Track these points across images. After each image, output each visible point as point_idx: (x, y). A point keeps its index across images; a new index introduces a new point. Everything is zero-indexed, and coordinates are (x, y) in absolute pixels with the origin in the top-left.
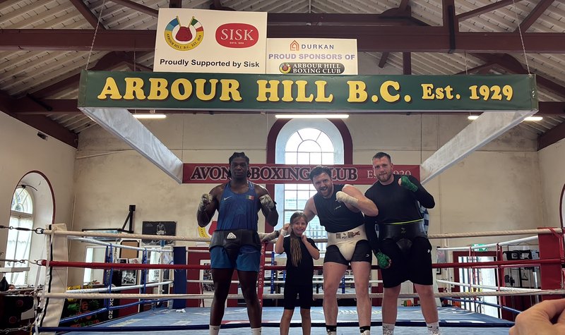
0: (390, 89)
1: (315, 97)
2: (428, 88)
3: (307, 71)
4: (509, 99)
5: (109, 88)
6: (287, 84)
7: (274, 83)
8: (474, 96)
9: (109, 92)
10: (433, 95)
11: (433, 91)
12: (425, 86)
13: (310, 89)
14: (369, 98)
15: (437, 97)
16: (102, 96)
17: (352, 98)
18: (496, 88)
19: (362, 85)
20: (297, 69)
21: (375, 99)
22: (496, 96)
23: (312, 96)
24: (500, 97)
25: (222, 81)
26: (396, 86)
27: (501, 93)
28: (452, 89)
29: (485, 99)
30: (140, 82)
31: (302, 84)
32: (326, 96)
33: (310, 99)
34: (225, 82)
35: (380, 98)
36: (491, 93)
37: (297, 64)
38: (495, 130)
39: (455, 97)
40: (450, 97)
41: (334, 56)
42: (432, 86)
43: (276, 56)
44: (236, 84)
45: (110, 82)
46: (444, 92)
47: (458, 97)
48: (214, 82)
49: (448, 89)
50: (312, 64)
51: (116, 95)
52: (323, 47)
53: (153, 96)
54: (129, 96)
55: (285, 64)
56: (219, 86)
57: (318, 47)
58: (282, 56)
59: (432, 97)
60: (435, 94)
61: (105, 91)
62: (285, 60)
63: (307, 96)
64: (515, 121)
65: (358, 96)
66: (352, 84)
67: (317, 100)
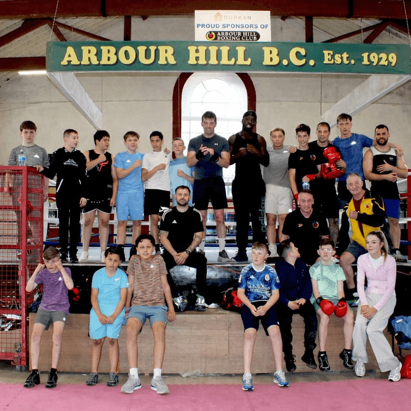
0: (298, 54)
1: (236, 60)
2: (329, 54)
3: (229, 39)
4: (393, 64)
5: (69, 56)
6: (213, 50)
7: (202, 49)
8: (366, 62)
9: (69, 59)
10: (333, 60)
11: (333, 57)
12: (326, 52)
13: (232, 54)
14: (280, 62)
15: (336, 62)
16: (64, 62)
17: (267, 62)
18: (383, 56)
19: (275, 51)
20: (221, 36)
21: (285, 62)
22: (383, 62)
23: (233, 60)
24: (386, 63)
25: (159, 47)
26: (303, 52)
27: (387, 59)
28: (347, 56)
29: (375, 64)
30: (94, 50)
31: (225, 50)
32: (245, 59)
33: (232, 62)
34: (162, 49)
35: (290, 62)
36: (380, 59)
37: (220, 32)
38: (383, 89)
39: (350, 63)
40: (346, 62)
41: (251, 26)
42: (331, 52)
43: (203, 26)
44: (171, 50)
45: (70, 50)
46: (342, 58)
47: (353, 62)
48: (153, 48)
49: (345, 55)
50: (233, 32)
51: (75, 61)
52: (242, 17)
53: (104, 61)
54: (85, 62)
55: (211, 32)
56: (157, 51)
57: (238, 18)
58: (208, 26)
59: (332, 62)
60: (334, 59)
61: (66, 58)
62: (211, 29)
63: (229, 59)
64: (398, 82)
65: (271, 59)
66: (266, 50)
67: (238, 63)
